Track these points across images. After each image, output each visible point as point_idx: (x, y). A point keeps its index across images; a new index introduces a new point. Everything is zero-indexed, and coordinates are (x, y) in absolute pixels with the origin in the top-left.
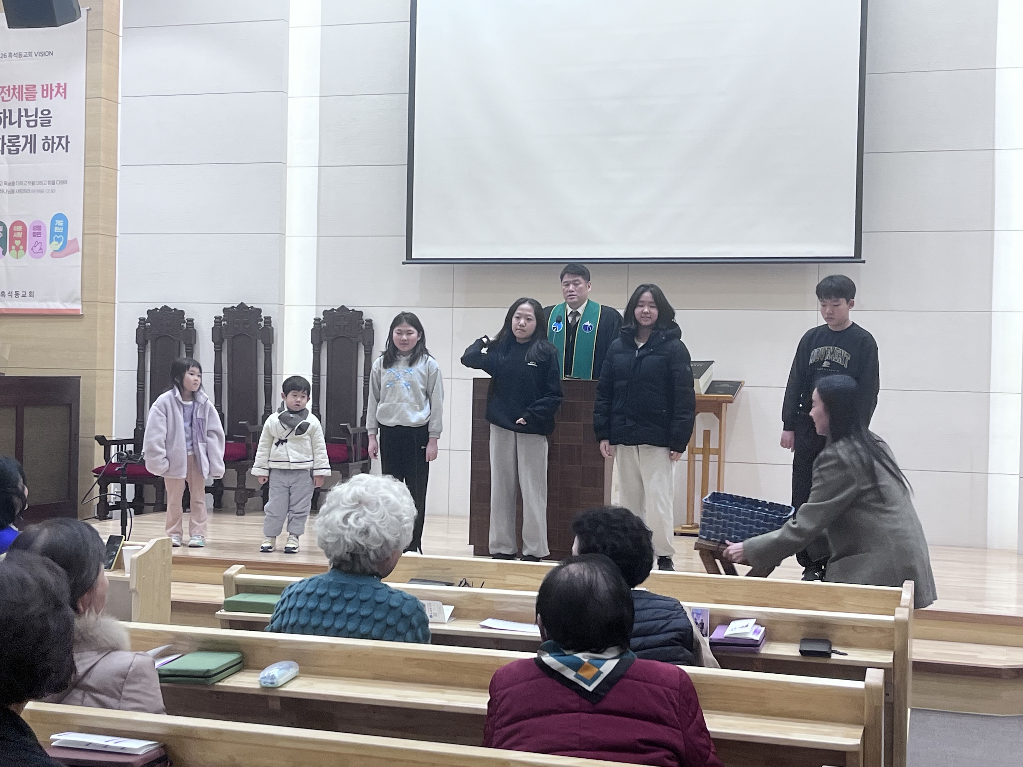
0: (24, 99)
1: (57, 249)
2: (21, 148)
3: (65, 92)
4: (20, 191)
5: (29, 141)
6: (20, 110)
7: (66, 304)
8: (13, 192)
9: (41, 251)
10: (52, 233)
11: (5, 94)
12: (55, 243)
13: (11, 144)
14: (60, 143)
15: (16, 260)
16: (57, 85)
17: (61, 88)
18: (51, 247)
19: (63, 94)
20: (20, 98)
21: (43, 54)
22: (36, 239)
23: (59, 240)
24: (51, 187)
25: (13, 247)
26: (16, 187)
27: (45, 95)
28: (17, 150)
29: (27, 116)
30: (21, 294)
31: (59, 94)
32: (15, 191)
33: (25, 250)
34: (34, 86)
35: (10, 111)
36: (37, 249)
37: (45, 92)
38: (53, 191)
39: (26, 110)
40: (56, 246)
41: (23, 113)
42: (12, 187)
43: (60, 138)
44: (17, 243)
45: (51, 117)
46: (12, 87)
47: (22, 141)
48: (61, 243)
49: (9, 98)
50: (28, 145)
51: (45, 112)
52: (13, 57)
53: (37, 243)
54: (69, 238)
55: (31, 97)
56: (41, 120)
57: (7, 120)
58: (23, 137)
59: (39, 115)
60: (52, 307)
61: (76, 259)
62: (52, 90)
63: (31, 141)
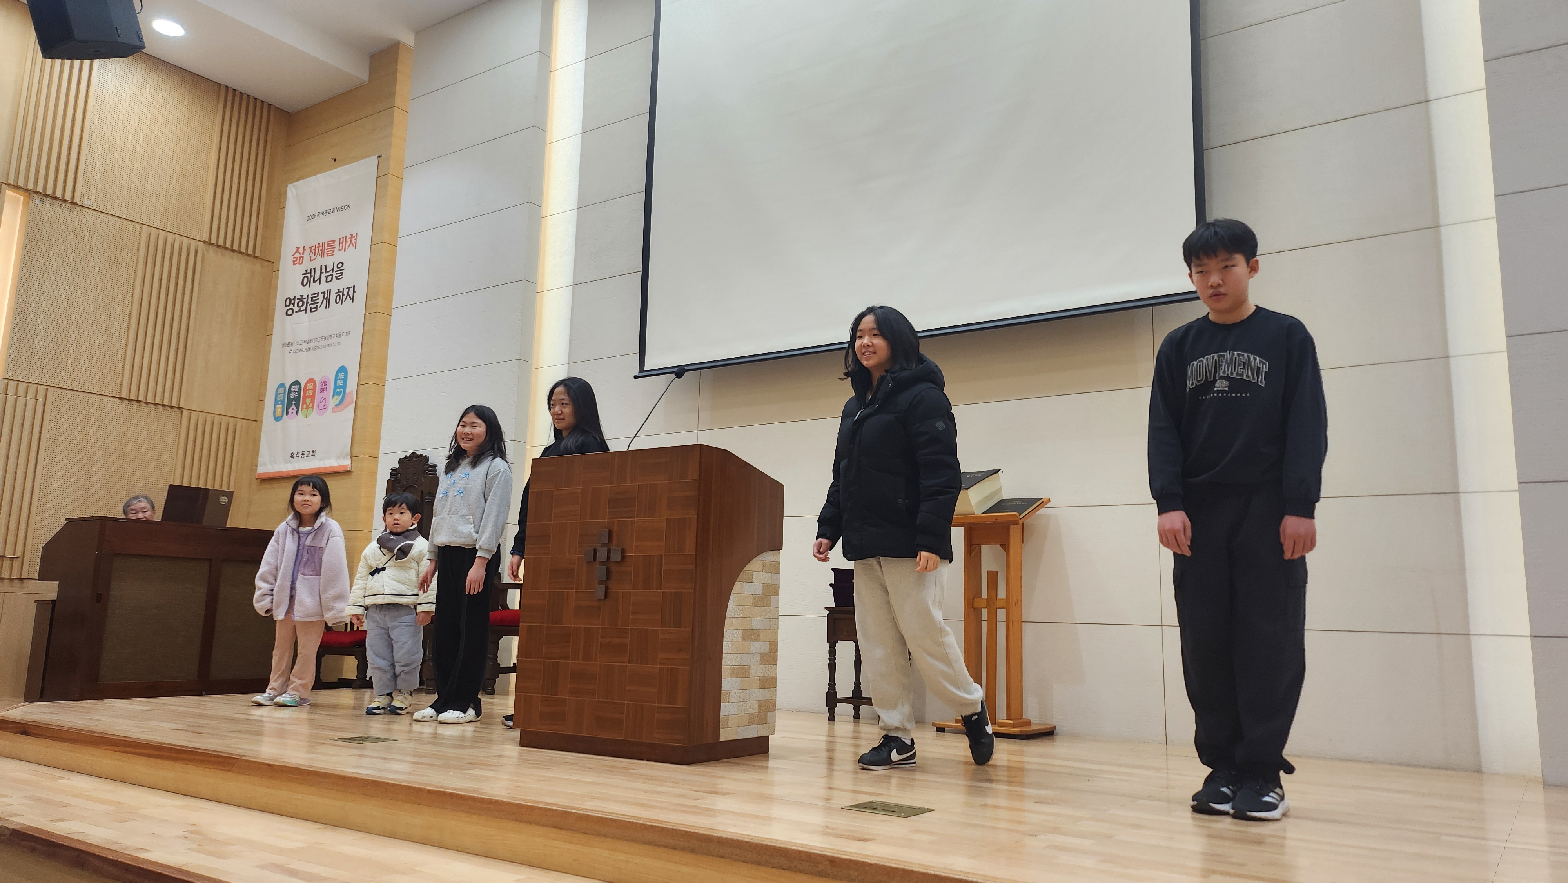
0: (325, 255)
1: (337, 403)
2: (319, 305)
3: (355, 243)
4: (315, 348)
5: (326, 297)
6: (321, 266)
7: (339, 460)
8: (309, 350)
9: (325, 407)
10: (336, 387)
11: (313, 253)
12: (336, 397)
13: (313, 302)
14: (348, 294)
15: (305, 418)
16: (350, 236)
17: (353, 239)
18: (333, 401)
19: (354, 244)
20: (322, 256)
21: (342, 208)
22: (323, 395)
23: (339, 394)
24: (338, 340)
25: (305, 406)
26: (312, 345)
27: (341, 248)
28: (316, 308)
29: (326, 272)
30: (306, 453)
31: (351, 244)
32: (311, 348)
33: (313, 407)
34: (334, 241)
35: (314, 269)
36: (321, 406)
37: (341, 245)
38: (339, 344)
39: (326, 266)
40: (337, 399)
41: (324, 270)
42: (309, 345)
43: (349, 288)
44: (308, 401)
45: (343, 269)
46: (317, 246)
47: (321, 296)
48: (341, 396)
49: (315, 257)
50: (325, 300)
51: (340, 265)
52: (320, 216)
53: (322, 399)
54: (348, 391)
55: (331, 253)
56: (336, 274)
57: (312, 278)
58: (322, 293)
59: (336, 269)
60: (328, 465)
61: (349, 412)
62: (346, 242)
63: (327, 295)
